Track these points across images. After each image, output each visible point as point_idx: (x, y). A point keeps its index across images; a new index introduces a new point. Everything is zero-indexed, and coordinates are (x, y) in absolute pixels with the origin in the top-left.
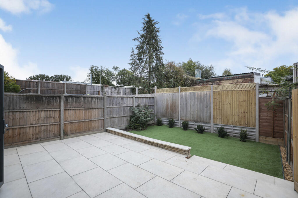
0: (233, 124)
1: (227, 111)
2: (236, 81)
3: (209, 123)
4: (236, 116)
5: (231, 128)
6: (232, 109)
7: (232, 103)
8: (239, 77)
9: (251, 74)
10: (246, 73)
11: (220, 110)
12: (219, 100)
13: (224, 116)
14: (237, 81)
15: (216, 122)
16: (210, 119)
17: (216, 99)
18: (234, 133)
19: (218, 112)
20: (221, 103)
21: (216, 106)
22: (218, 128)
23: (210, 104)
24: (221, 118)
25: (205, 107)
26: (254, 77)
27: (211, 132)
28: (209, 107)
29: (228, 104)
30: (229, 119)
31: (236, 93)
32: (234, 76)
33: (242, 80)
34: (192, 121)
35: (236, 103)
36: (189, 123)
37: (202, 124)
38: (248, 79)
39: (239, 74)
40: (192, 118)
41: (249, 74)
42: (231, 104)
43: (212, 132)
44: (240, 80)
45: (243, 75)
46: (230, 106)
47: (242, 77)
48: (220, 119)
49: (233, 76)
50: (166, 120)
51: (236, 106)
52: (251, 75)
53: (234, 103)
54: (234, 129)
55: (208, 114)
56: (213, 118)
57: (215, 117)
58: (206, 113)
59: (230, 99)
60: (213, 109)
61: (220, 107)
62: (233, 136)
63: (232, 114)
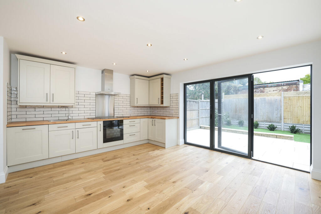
0: (304, 123)
1: (298, 113)
2: (280, 88)
3: (280, 122)
4: (307, 117)
5: (302, 126)
6: (303, 111)
7: (303, 106)
8: (284, 84)
9: (296, 81)
10: (292, 81)
11: (290, 111)
12: (290, 104)
13: (295, 117)
14: (282, 88)
15: (287, 122)
16: (281, 119)
17: (287, 103)
18: (305, 130)
19: (289, 113)
20: (292, 106)
21: (287, 108)
22: (289, 126)
23: (281, 107)
24: (291, 118)
25: (276, 110)
26: (299, 85)
27: (281, 130)
28: (279, 110)
29: (299, 107)
30: (300, 119)
31: (307, 98)
32: (279, 83)
33: (287, 87)
34: (262, 121)
35: (307, 106)
36: (260, 123)
37: (274, 124)
38: (293, 86)
39: (283, 82)
40: (262, 119)
41: (294, 82)
42: (302, 108)
43: (283, 130)
44: (285, 87)
45: (288, 82)
46: (301, 109)
47: (287, 85)
48: (291, 120)
49: (277, 84)
50: (234, 121)
51: (307, 108)
52: (296, 83)
53: (305, 106)
54: (305, 127)
55: (279, 115)
56: (284, 118)
57: (286, 117)
58: (277, 114)
59: (301, 103)
60: (284, 111)
61: (291, 109)
62: (304, 133)
63: (303, 115)
